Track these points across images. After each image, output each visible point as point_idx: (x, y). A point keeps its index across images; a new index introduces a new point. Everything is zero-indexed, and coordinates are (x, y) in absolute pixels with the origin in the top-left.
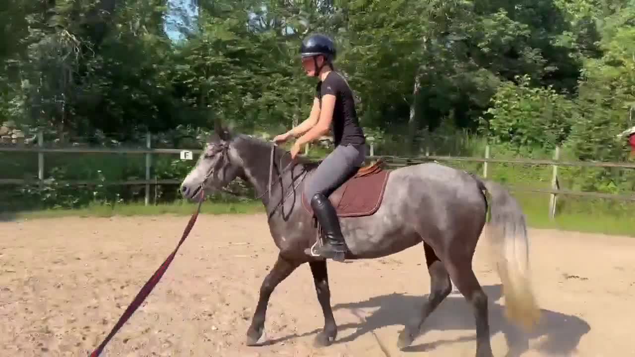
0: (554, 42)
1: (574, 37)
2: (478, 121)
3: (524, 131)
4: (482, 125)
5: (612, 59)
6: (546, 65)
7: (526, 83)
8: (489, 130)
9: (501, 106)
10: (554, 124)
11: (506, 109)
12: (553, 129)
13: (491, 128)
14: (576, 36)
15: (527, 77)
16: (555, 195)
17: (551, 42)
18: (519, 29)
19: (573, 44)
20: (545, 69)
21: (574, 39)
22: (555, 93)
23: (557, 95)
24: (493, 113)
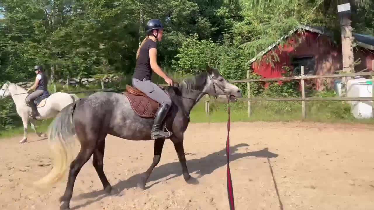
0: (217, 13)
1: (227, 10)
2: (172, 62)
3: (197, 66)
4: (175, 64)
5: (248, 21)
6: (212, 27)
7: (196, 38)
8: (179, 67)
9: (183, 53)
10: (213, 61)
11: (186, 54)
12: (212, 63)
13: (179, 66)
14: (228, 9)
15: (196, 34)
16: (208, 102)
17: (215, 14)
18: (192, 6)
19: (226, 14)
20: (212, 29)
21: (227, 11)
22: (213, 43)
23: (214, 43)
24: (179, 57)
